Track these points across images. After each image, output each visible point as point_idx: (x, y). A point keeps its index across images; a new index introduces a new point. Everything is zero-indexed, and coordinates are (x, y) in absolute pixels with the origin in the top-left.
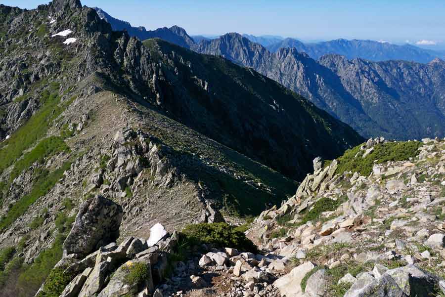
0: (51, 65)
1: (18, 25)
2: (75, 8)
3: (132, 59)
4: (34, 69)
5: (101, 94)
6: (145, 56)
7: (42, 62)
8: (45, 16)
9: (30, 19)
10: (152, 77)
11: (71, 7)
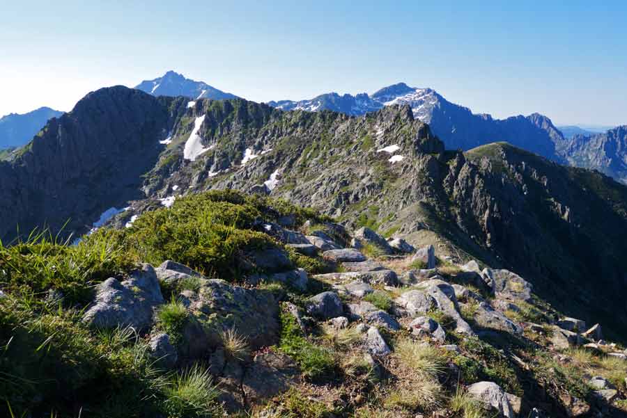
0: (373, 186)
1: (342, 133)
2: (405, 120)
3: (463, 189)
4: (354, 188)
5: (423, 233)
6: (480, 187)
7: (364, 181)
8: (372, 124)
9: (356, 127)
10: (484, 213)
11: (402, 118)
